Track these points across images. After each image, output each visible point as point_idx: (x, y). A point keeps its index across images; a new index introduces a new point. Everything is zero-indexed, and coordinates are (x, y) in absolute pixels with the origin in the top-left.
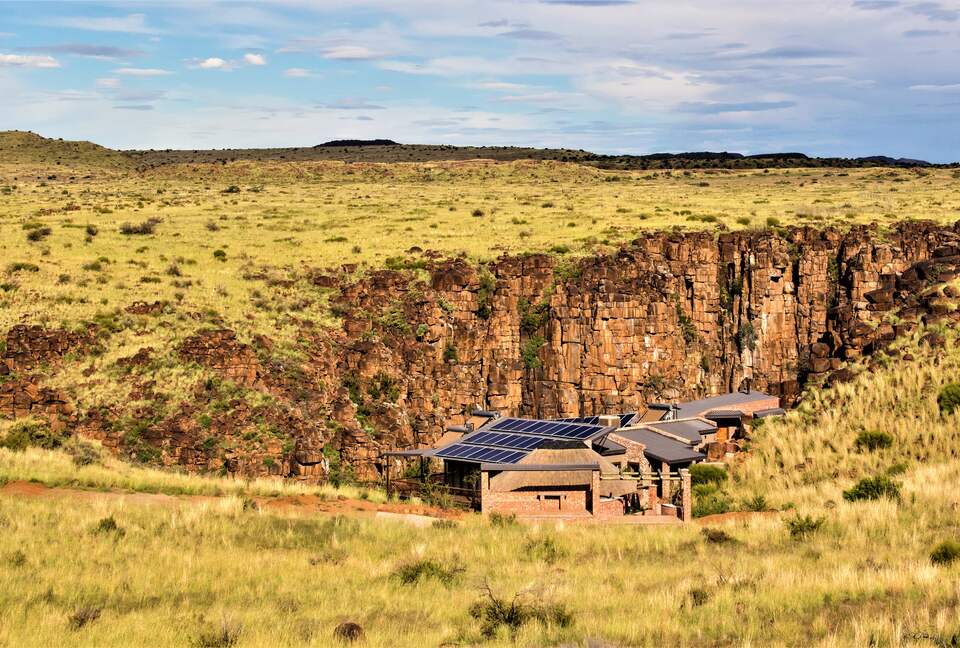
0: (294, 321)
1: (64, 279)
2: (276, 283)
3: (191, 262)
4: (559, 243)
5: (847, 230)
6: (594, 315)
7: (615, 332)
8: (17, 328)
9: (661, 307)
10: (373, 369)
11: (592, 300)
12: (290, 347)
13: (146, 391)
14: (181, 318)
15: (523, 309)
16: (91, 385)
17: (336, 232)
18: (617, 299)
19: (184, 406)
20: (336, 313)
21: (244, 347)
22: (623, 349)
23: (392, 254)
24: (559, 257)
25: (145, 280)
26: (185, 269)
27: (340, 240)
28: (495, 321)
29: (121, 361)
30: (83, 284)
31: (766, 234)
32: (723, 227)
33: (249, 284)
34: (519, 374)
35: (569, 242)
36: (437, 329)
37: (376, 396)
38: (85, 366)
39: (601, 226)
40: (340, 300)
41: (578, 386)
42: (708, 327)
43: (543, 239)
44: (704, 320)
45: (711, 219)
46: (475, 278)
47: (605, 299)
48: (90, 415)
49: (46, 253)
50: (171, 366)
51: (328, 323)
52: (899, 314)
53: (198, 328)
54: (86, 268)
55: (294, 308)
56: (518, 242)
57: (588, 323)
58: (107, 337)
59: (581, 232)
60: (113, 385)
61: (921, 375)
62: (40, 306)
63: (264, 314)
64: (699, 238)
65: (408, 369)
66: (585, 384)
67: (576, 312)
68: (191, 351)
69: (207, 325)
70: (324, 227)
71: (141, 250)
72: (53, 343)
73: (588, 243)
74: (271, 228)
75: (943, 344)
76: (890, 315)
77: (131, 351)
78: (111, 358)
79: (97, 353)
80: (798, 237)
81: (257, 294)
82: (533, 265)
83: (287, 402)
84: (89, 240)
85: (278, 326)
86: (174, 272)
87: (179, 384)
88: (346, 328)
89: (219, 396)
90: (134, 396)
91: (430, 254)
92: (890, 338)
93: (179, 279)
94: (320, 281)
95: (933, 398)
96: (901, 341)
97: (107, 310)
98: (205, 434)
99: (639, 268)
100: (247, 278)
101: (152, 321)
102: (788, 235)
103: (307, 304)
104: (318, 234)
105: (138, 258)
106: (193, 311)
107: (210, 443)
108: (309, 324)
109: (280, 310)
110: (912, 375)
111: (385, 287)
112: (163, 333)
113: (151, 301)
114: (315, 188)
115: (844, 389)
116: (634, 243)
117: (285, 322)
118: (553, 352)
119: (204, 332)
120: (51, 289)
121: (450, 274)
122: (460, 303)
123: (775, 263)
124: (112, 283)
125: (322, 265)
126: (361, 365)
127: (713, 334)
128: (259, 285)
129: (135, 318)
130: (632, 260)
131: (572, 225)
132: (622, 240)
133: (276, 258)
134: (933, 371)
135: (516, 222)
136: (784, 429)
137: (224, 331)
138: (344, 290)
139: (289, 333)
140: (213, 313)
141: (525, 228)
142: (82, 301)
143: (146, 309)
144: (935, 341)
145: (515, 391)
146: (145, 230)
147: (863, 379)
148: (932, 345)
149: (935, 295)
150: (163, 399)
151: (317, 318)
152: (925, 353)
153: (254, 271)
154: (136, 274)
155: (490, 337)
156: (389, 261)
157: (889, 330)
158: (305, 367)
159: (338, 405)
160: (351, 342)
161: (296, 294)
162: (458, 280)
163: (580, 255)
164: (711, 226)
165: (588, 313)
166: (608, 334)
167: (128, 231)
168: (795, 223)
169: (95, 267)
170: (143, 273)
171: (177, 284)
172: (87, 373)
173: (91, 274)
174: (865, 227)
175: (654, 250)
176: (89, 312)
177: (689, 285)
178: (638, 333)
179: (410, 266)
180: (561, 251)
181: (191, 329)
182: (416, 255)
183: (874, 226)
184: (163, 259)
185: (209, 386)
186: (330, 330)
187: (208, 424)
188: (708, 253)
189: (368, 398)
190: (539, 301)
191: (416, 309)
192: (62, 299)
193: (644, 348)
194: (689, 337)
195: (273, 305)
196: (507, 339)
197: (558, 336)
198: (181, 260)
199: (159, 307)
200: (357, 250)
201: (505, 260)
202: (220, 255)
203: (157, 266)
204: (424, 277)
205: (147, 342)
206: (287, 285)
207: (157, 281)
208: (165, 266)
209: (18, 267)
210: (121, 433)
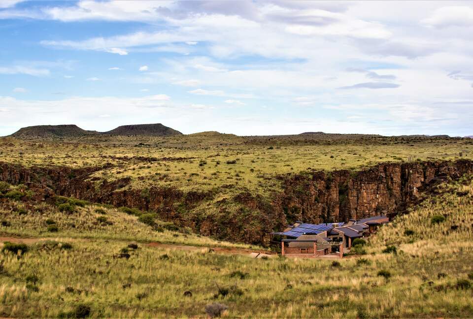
0: (270, 190)
1: (205, 178)
2: (266, 179)
3: (243, 173)
4: (352, 166)
5: (441, 162)
6: (361, 188)
7: (367, 194)
8: (189, 192)
9: (382, 186)
10: (292, 204)
11: (361, 184)
12: (268, 198)
13: (224, 210)
14: (236, 190)
15: (340, 186)
16: (209, 209)
17: (288, 163)
18: (368, 184)
19: (234, 215)
20: (283, 187)
21: (253, 198)
22: (370, 198)
23: (302, 170)
24: (352, 170)
25: (228, 178)
26: (240, 175)
27: (288, 165)
28: (331, 190)
29: (218, 202)
30: (210, 179)
31: (416, 164)
32: (403, 162)
33: (258, 179)
34: (338, 205)
35: (355, 166)
36: (313, 193)
37: (293, 212)
38: (208, 203)
39: (367, 161)
40: (284, 184)
41: (356, 209)
42: (397, 191)
43: (348, 165)
44: (396, 190)
45: (400, 159)
46: (326, 177)
47: (364, 184)
48: (207, 217)
49: (202, 170)
50: (231, 204)
51: (280, 191)
52: (426, 194)
53: (240, 192)
54: (212, 174)
55: (270, 186)
56: (340, 166)
57: (359, 191)
58: (215, 195)
59: (360, 163)
60: (215, 209)
61: (428, 213)
62: (197, 186)
63: (261, 188)
64: (395, 165)
65: (302, 205)
66: (358, 209)
67: (356, 187)
68: (238, 199)
69: (243, 191)
70: (285, 161)
71: (230, 169)
72: (199, 196)
73: (361, 166)
74: (270, 162)
75: (436, 203)
76: (423, 194)
77: (220, 199)
78: (215, 201)
79: (212, 199)
80: (426, 164)
81: (260, 182)
82: (344, 173)
83: (264, 214)
84: (216, 166)
85: (264, 192)
86: (237, 175)
87: (233, 208)
88: (285, 192)
89: (244, 212)
90: (220, 212)
91: (313, 170)
92: (421, 201)
93: (238, 178)
94: (279, 178)
95: (430, 220)
96: (424, 202)
97: (216, 187)
98: (240, 224)
99: (375, 174)
100: (258, 177)
101: (228, 190)
102: (423, 163)
103: (274, 185)
104: (283, 164)
105: (228, 171)
106: (240, 187)
107: (241, 226)
108: (274, 191)
109: (266, 187)
110: (425, 213)
111: (299, 180)
112: (230, 193)
113: (228, 184)
114: (295, 147)
115: (406, 216)
116: (375, 166)
117: (267, 190)
118: (348, 199)
119: (242, 193)
120: (201, 181)
121: (318, 176)
122: (321, 185)
123: (418, 172)
124: (219, 179)
125: (281, 173)
126: (289, 203)
127: (399, 193)
128: (261, 179)
129: (223, 189)
130: (373, 172)
131: (359, 161)
132: (372, 165)
133: (268, 171)
134: (431, 211)
135: (342, 160)
136: (387, 228)
137: (248, 193)
138: (286, 181)
139: (267, 194)
140: (245, 188)
141: (344, 162)
142: (209, 184)
143: (226, 187)
144: (434, 202)
145: (337, 210)
146: (234, 162)
147: (411, 214)
148: (433, 203)
149: (436, 188)
150: (229, 213)
151: (277, 189)
152: (431, 206)
153: (260, 175)
154: (226, 176)
155: (330, 195)
156: (301, 172)
157: (421, 198)
158: (271, 204)
159: (280, 215)
160: (286, 196)
161: (272, 182)
162: (320, 178)
163: (358, 170)
164: (400, 161)
165: (359, 188)
166: (365, 194)
167: (228, 163)
168: (425, 160)
169: (215, 174)
170: (229, 176)
171: (237, 179)
172: (208, 205)
173: (213, 176)
174: (446, 161)
175: (381, 169)
176: (210, 188)
177: (392, 179)
178: (374, 194)
179: (307, 173)
180: (352, 169)
181: (238, 193)
182: (309, 170)
183: (450, 161)
184: (236, 171)
185: (241, 209)
186: (280, 193)
187: (240, 221)
188: (398, 169)
189: (290, 213)
190: (345, 184)
191: (307, 186)
192: (204, 184)
193: (377, 198)
194: (391, 195)
195: (264, 185)
196: (335, 195)
197: (350, 194)
198: (240, 172)
199: (231, 186)
200: (292, 169)
201: (336, 171)
202: (252, 170)
203: (233, 173)
204: (311, 177)
205: (226, 196)
206: (269, 179)
207: (232, 178)
208: (236, 173)
209: (193, 174)
210: (216, 223)
